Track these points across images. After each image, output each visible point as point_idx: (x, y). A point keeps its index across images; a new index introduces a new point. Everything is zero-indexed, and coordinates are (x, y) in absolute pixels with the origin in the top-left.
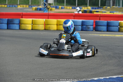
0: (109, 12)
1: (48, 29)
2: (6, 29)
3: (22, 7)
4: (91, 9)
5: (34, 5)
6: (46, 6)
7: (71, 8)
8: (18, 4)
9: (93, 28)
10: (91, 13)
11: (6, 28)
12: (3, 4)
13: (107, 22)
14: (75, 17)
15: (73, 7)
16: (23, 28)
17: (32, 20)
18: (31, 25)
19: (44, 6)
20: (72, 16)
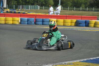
6: (2, 9)
13: (43, 19)
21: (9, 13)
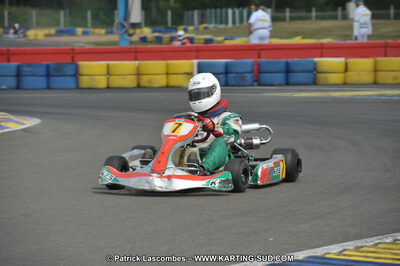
1: (147, 85)
4: (153, 32)
6: (125, 29)
7: (103, 31)
13: (286, 62)
15: (109, 30)
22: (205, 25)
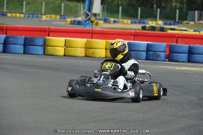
0: (193, 30)
1: (91, 55)
2: (21, 54)
3: (48, 19)
4: (163, 24)
5: (68, 16)
6: (88, 17)
7: (129, 21)
8: (43, 13)
9: (166, 56)
10: (163, 31)
11: (22, 52)
12: (18, 13)
13: (189, 46)
14: (135, 37)
15: (133, 21)
16: (50, 53)
17: (65, 40)
18: (63, 49)
19: (86, 18)
20: (132, 35)
21: (148, 30)
22: (201, 22)
